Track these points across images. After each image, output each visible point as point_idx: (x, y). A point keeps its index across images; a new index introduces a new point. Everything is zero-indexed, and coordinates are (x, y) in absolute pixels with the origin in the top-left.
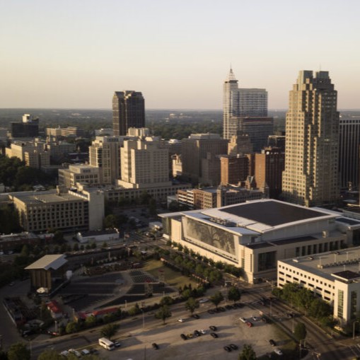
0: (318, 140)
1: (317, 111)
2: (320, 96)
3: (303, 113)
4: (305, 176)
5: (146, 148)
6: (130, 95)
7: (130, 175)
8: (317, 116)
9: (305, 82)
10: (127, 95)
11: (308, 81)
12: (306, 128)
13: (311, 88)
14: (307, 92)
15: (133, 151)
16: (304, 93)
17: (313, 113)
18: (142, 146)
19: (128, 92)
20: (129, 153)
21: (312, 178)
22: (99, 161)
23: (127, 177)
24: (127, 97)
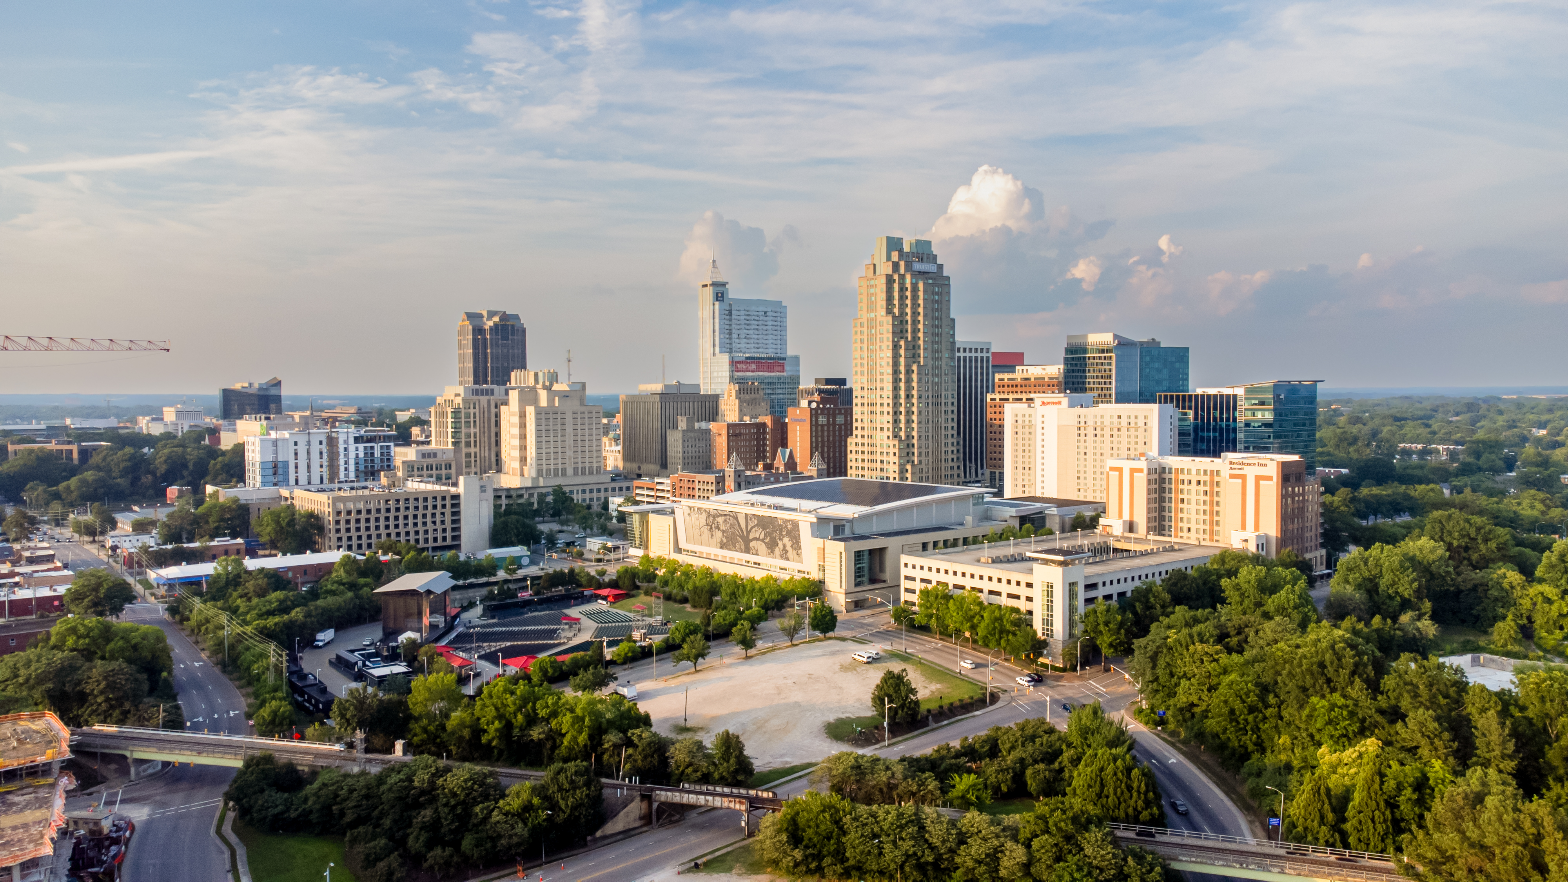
0: (919, 370)
1: (915, 314)
2: (921, 286)
3: (890, 318)
4: (896, 442)
5: (557, 404)
6: (496, 319)
7: (523, 460)
8: (915, 322)
9: (889, 258)
10: (489, 318)
11: (895, 256)
12: (896, 347)
13: (902, 271)
14: (896, 277)
15: (530, 410)
16: (890, 280)
17: (909, 318)
18: (551, 400)
19: (491, 314)
20: (523, 415)
21: (910, 446)
22: (455, 435)
23: (516, 465)
24: (491, 323)
